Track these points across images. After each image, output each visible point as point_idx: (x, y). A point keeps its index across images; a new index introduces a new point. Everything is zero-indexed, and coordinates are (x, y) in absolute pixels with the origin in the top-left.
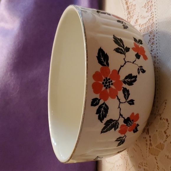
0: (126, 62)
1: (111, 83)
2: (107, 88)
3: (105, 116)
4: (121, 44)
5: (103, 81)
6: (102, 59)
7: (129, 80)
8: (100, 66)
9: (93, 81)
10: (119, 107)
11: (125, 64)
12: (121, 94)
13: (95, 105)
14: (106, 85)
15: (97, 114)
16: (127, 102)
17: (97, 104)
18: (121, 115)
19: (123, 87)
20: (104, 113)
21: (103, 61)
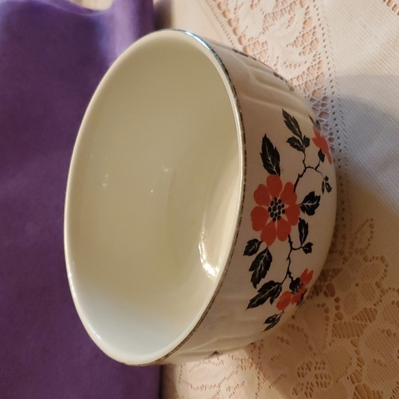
0: (306, 168)
1: (282, 209)
2: (274, 220)
3: (263, 275)
4: (297, 130)
5: (270, 206)
6: (270, 159)
7: (310, 204)
8: (266, 174)
9: (255, 205)
10: (289, 258)
11: (305, 171)
12: (295, 232)
13: (251, 254)
14: (275, 213)
15: (250, 270)
16: (303, 248)
17: (255, 251)
18: (289, 273)
19: (300, 219)
20: (263, 268)
21: (271, 163)
